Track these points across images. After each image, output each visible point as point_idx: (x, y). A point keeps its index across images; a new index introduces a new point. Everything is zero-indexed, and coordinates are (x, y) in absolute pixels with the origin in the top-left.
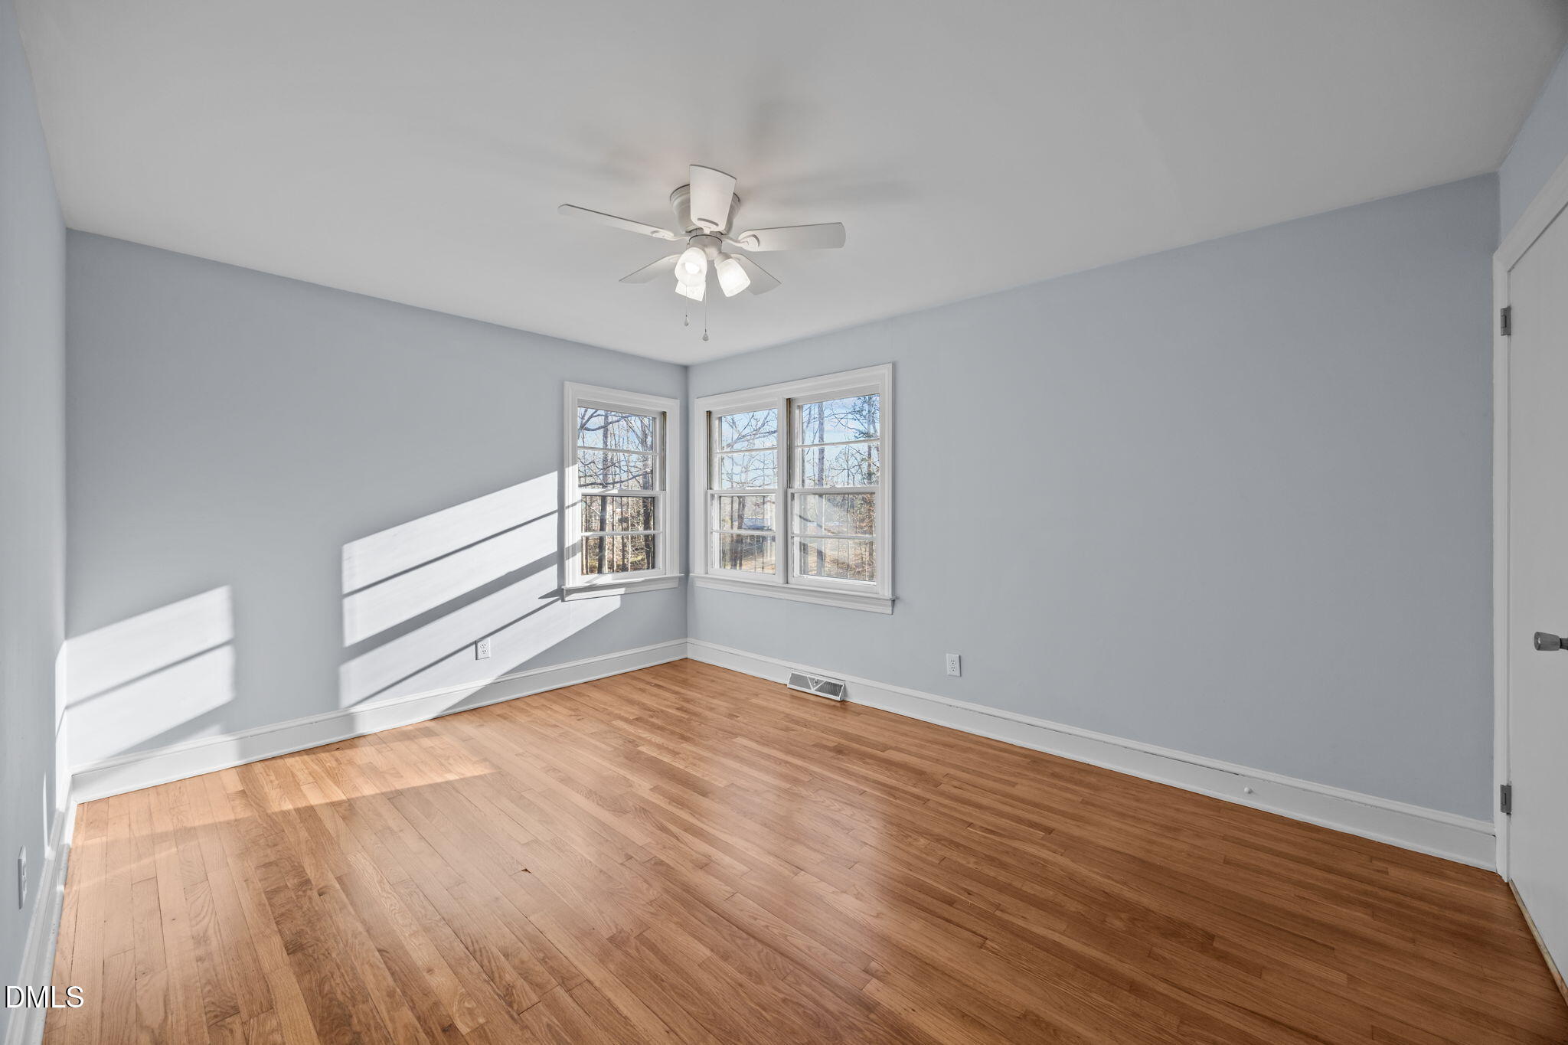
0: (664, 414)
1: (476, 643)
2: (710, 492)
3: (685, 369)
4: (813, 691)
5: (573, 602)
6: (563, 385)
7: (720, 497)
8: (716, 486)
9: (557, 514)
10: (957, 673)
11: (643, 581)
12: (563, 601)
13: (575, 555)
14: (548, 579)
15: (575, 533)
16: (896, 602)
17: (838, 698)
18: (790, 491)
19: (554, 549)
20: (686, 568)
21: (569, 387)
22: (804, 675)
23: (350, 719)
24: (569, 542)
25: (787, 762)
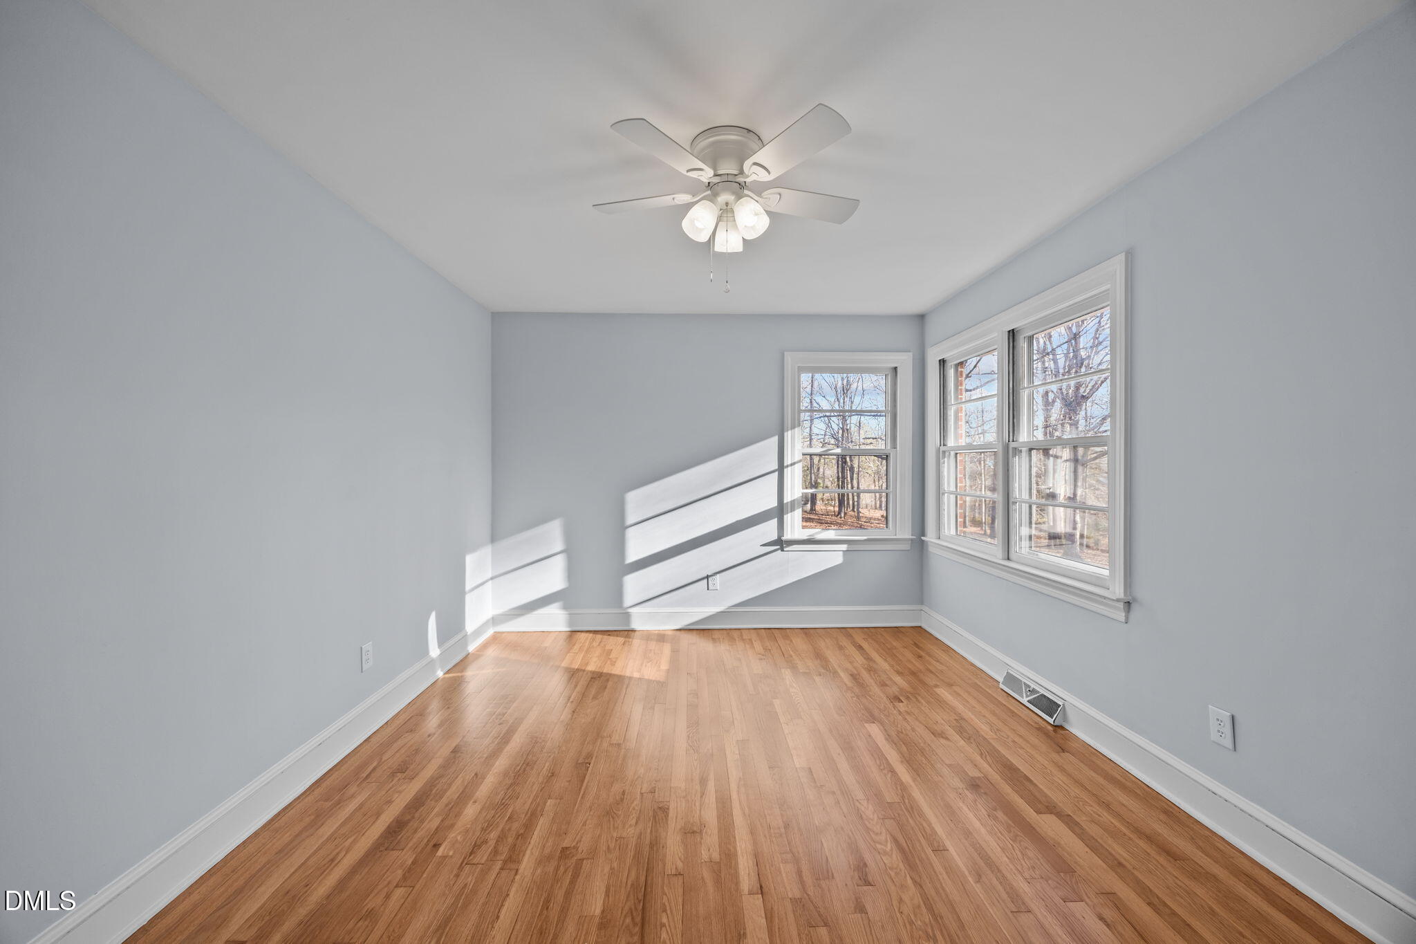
0: (896, 368)
1: (708, 577)
2: (942, 448)
3: (921, 318)
4: (1025, 700)
5: (791, 553)
6: (783, 355)
7: (957, 454)
8: (951, 442)
9: (777, 473)
10: (1228, 742)
11: (865, 540)
12: (782, 550)
13: (794, 510)
14: (769, 530)
15: (795, 489)
16: (1133, 606)
17: (1051, 721)
18: (1012, 445)
19: (774, 504)
20: (921, 530)
21: (789, 357)
22: (1020, 678)
23: (627, 616)
24: (788, 498)
25: (893, 771)
